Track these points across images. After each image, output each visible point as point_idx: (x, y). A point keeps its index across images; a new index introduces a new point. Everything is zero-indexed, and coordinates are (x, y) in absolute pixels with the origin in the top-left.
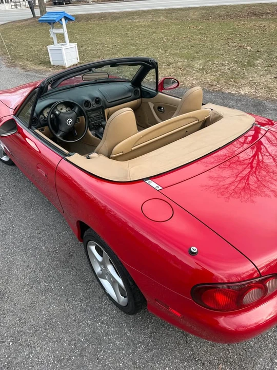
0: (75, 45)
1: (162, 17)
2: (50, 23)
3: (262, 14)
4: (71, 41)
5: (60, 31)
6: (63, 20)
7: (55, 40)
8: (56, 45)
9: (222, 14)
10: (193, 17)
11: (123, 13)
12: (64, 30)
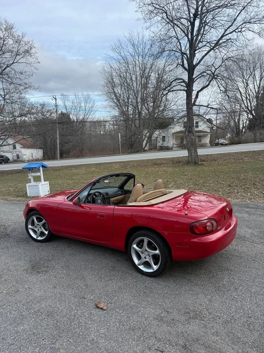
0: (48, 182)
1: (93, 168)
2: (30, 170)
3: (161, 164)
4: (45, 181)
5: (38, 174)
6: (41, 168)
7: (32, 180)
8: (33, 183)
9: (135, 165)
10: (116, 167)
11: (62, 167)
12: (41, 174)
